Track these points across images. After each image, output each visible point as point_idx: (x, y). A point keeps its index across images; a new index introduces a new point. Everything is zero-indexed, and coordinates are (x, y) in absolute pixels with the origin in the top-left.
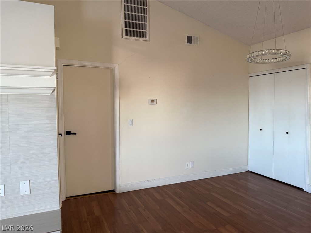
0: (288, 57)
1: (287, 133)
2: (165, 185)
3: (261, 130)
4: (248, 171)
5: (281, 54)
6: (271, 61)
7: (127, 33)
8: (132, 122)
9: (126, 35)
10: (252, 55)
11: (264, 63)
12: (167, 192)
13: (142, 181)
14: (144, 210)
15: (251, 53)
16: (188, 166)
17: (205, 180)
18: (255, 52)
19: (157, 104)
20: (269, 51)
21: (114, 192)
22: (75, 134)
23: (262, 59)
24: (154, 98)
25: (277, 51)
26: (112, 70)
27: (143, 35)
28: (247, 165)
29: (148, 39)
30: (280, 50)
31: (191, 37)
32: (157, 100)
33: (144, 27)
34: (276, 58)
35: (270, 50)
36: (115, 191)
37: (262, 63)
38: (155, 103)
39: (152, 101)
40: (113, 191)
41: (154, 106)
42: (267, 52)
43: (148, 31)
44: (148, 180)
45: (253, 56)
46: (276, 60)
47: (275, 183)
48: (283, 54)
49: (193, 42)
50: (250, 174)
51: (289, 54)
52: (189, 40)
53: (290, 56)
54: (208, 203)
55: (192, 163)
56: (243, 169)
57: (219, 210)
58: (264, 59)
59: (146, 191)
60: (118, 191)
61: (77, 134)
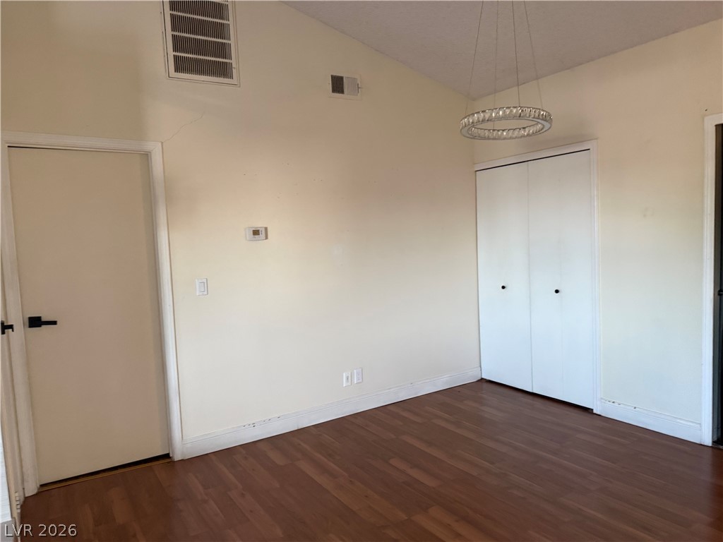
0: (547, 125)
1: (557, 291)
2: (296, 429)
3: (503, 287)
4: (482, 379)
5: (531, 119)
6: (513, 134)
7: (181, 65)
8: (205, 284)
9: (177, 70)
10: (471, 121)
11: (499, 138)
12: (300, 445)
13: (240, 427)
14: (243, 494)
15: (469, 115)
16: (350, 378)
17: (388, 407)
18: (476, 113)
19: (267, 238)
20: (504, 112)
21: (168, 460)
22: (54, 323)
23: (494, 130)
24: (259, 224)
25: (522, 111)
26: (146, 156)
27: (223, 71)
28: (479, 365)
29: (234, 81)
30: (528, 108)
31: (341, 78)
32: (266, 229)
33: (223, 50)
34: (524, 128)
35: (507, 108)
36: (171, 456)
37: (494, 139)
38: (262, 235)
39: (256, 232)
40: (167, 456)
41: (260, 244)
42: (501, 113)
43: (233, 61)
44: (253, 422)
45: (472, 123)
46: (525, 131)
47: (538, 403)
48: (534, 118)
49: (345, 90)
50: (485, 385)
51: (547, 118)
52: (338, 85)
53: (551, 123)
54: (393, 461)
55: (358, 374)
56: (470, 377)
57: (415, 473)
58: (498, 131)
59: (251, 449)
60: (177, 456)
61: (58, 323)
